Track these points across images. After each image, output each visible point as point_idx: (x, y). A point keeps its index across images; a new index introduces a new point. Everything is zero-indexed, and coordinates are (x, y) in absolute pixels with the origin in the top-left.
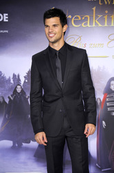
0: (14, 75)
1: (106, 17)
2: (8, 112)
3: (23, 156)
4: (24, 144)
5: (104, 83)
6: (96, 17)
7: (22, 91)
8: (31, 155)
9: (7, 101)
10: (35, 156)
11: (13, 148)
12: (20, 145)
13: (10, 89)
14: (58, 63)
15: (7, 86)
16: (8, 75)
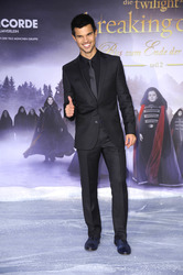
0: (45, 86)
1: (143, 22)
2: (39, 126)
3: (57, 171)
4: (57, 159)
5: (142, 94)
6: (133, 22)
7: (54, 103)
8: (65, 170)
9: (38, 114)
10: (69, 170)
11: (46, 162)
12: (53, 160)
13: (41, 101)
14: (92, 73)
15: (38, 98)
16: (39, 86)
